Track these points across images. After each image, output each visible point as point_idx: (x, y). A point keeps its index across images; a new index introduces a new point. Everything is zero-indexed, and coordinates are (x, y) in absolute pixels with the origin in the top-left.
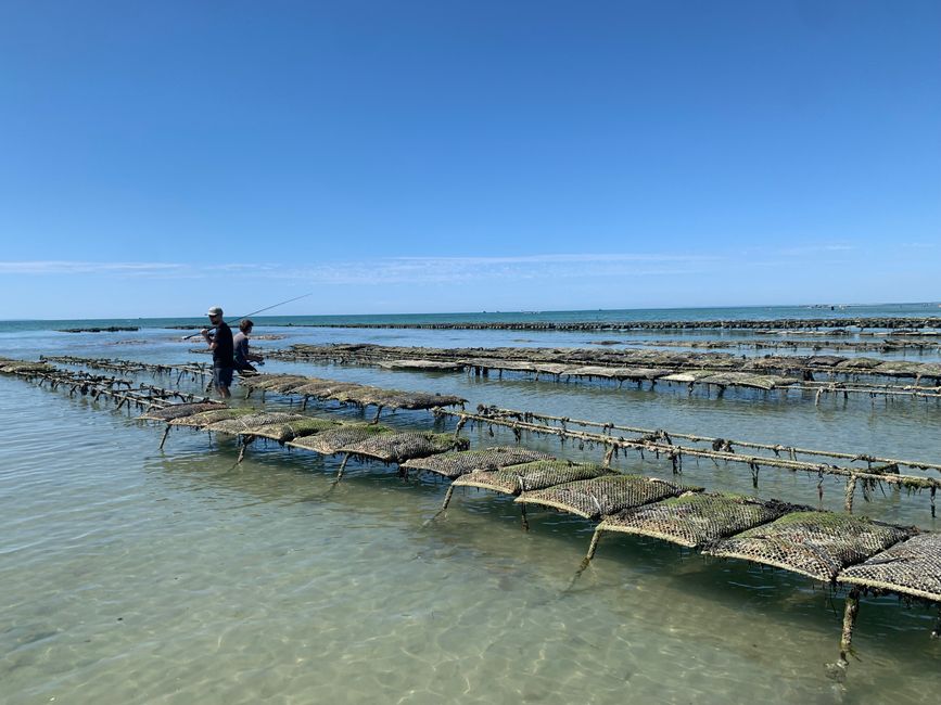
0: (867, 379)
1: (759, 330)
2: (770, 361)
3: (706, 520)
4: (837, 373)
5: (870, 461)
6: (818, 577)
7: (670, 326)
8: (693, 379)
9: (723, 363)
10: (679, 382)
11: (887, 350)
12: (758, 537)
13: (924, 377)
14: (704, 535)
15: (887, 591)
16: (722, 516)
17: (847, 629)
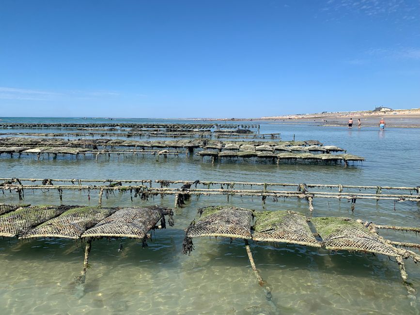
0: (117, 149)
1: (79, 128)
2: (80, 142)
3: (24, 221)
4: (106, 146)
5: (111, 181)
6: (73, 238)
7: (36, 126)
8: (40, 151)
9: (58, 143)
10: (33, 153)
11: (129, 136)
12: (49, 225)
13: (138, 146)
14: (21, 229)
15: (102, 237)
16: (33, 217)
17: (86, 257)
